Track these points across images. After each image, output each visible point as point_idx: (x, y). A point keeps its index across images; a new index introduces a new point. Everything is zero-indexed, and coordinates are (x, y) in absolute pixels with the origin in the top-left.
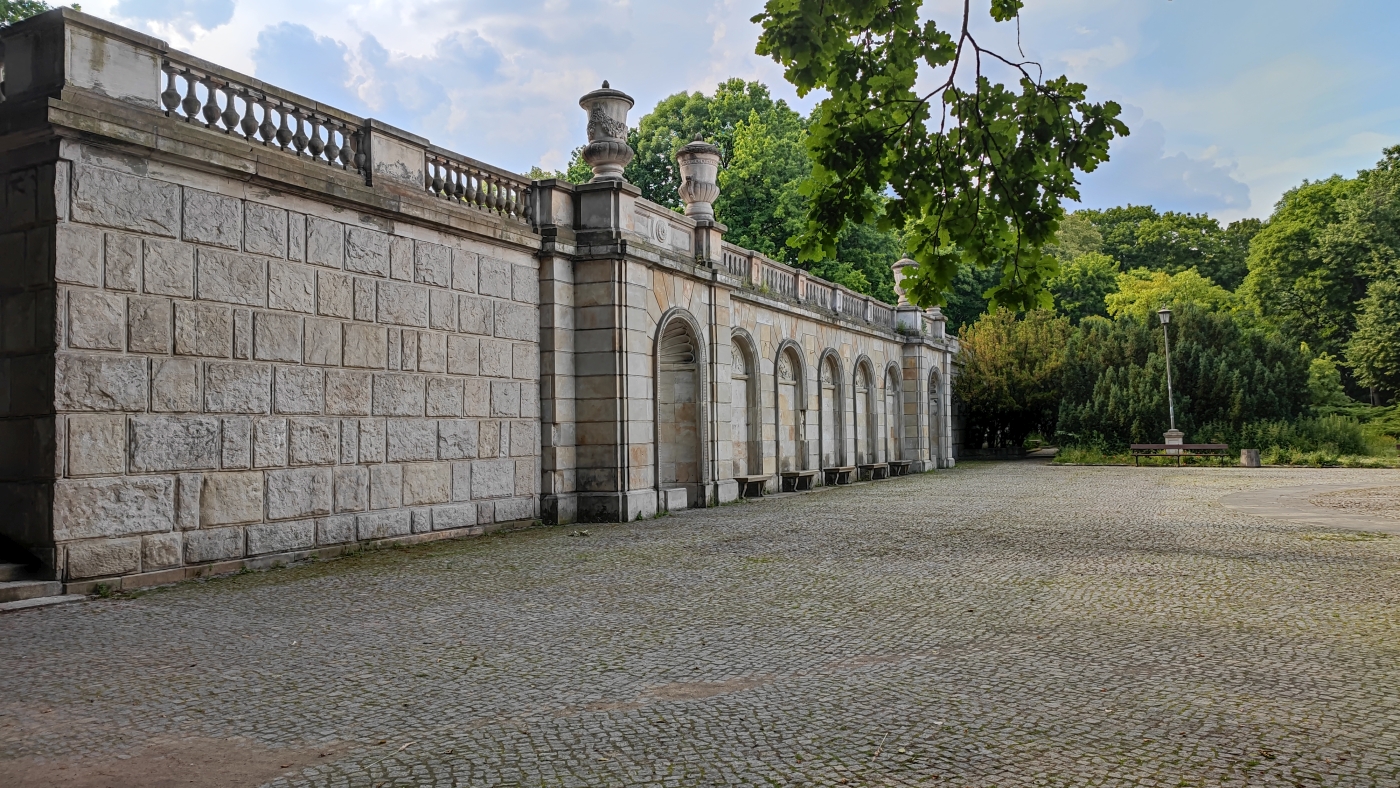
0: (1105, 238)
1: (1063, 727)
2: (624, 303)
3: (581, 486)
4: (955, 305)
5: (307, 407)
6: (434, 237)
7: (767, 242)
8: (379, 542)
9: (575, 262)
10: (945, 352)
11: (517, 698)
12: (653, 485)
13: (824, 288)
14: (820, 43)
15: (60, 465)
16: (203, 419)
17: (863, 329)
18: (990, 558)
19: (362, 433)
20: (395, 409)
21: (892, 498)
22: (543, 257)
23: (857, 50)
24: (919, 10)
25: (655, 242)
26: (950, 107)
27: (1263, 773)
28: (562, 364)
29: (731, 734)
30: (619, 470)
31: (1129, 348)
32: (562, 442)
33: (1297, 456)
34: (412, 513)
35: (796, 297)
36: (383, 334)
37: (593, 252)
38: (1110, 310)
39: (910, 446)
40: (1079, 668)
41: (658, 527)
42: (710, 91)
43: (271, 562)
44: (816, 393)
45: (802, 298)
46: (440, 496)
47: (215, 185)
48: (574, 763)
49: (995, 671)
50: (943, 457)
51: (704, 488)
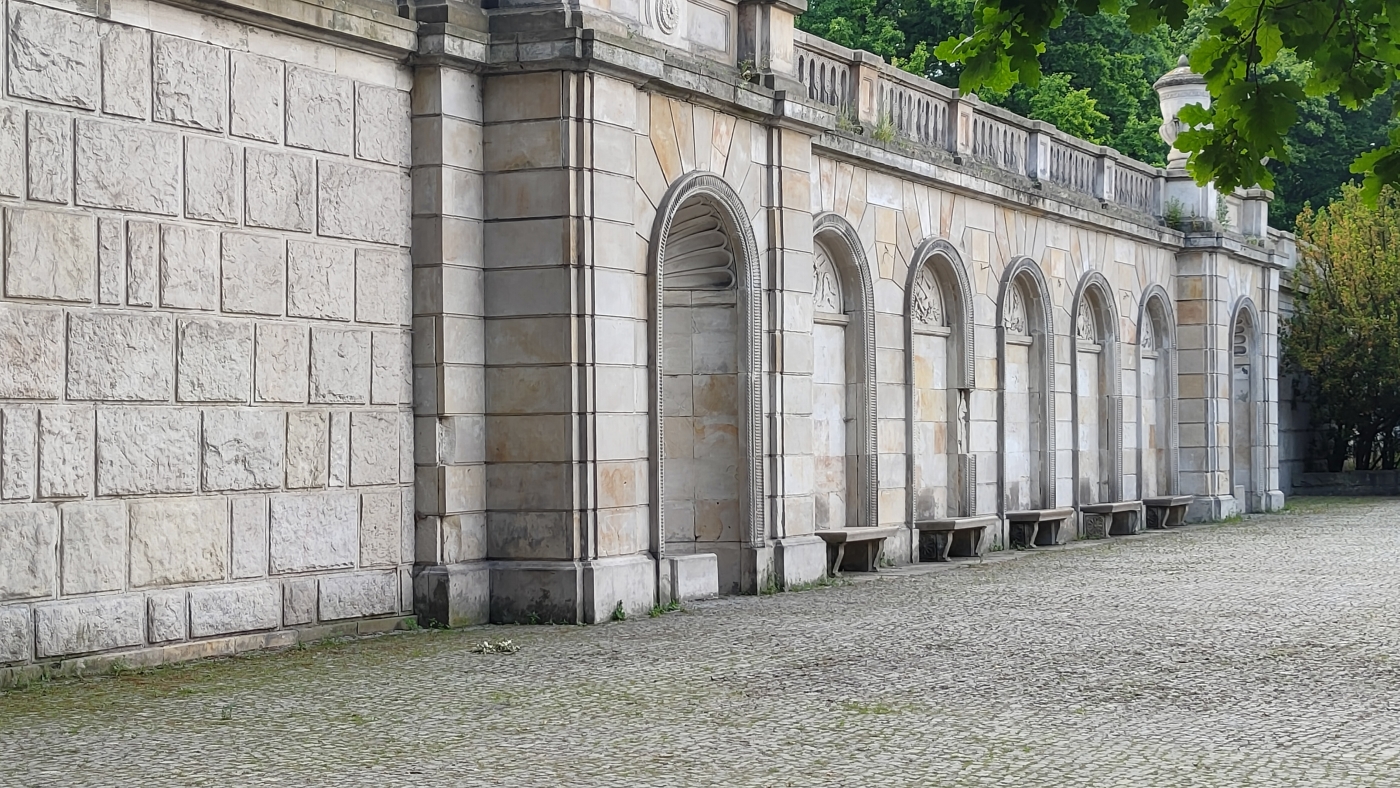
2: (587, 164)
3: (493, 555)
4: (1292, 166)
6: (191, 26)
7: (889, 30)
8: (80, 663)
9: (485, 77)
10: (1266, 267)
12: (646, 546)
13: (1010, 130)
17: (1093, 218)
18: (1359, 708)
19: (46, 437)
20: (113, 386)
21: (1150, 577)
22: (419, 66)
25: (654, 34)
28: (458, 292)
30: (576, 516)
32: (457, 456)
34: (149, 606)
35: (952, 151)
36: (87, 229)
37: (524, 57)
39: (1190, 466)
41: (656, 636)
44: (992, 353)
45: (964, 150)
46: (207, 567)
50: (1260, 489)
51: (753, 554)
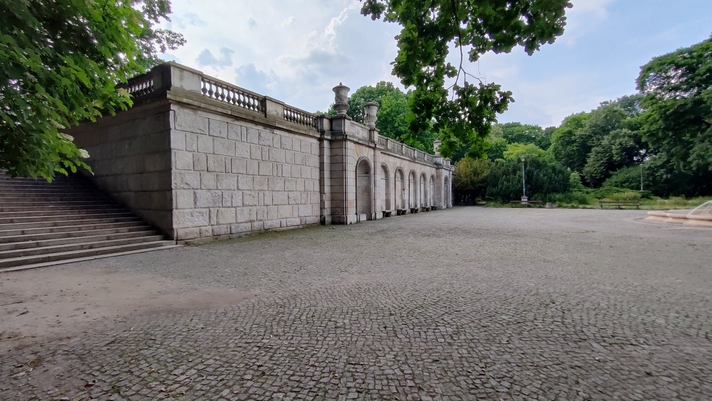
0: (504, 133)
1: (486, 292)
2: (346, 155)
3: (332, 214)
4: (454, 155)
5: (248, 188)
6: (286, 134)
7: (392, 134)
8: (270, 230)
9: (331, 142)
10: (450, 171)
11: (314, 279)
12: (355, 213)
13: (411, 150)
14: (413, 72)
15: (174, 206)
16: (217, 191)
17: (423, 163)
18: (463, 237)
19: (265, 196)
20: (275, 188)
22: (321, 140)
23: (425, 73)
24: (445, 59)
25: (356, 135)
26: (455, 92)
27: (551, 308)
28: (327, 174)
29: (381, 292)
30: (345, 208)
31: (510, 169)
32: (327, 199)
33: (565, 205)
34: (281, 222)
35: (402, 153)
36: (271, 165)
37: (337, 138)
38: (505, 157)
39: (438, 201)
40: (492, 273)
41: (356, 227)
42: (374, 86)
43: (238, 235)
44: (408, 184)
45: (404, 153)
46: (289, 216)
47: (219, 118)
48: (332, 300)
49: (465, 274)
50: (449, 204)
51: (371, 214)
